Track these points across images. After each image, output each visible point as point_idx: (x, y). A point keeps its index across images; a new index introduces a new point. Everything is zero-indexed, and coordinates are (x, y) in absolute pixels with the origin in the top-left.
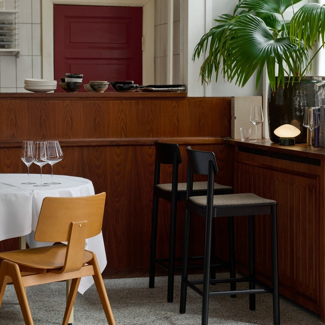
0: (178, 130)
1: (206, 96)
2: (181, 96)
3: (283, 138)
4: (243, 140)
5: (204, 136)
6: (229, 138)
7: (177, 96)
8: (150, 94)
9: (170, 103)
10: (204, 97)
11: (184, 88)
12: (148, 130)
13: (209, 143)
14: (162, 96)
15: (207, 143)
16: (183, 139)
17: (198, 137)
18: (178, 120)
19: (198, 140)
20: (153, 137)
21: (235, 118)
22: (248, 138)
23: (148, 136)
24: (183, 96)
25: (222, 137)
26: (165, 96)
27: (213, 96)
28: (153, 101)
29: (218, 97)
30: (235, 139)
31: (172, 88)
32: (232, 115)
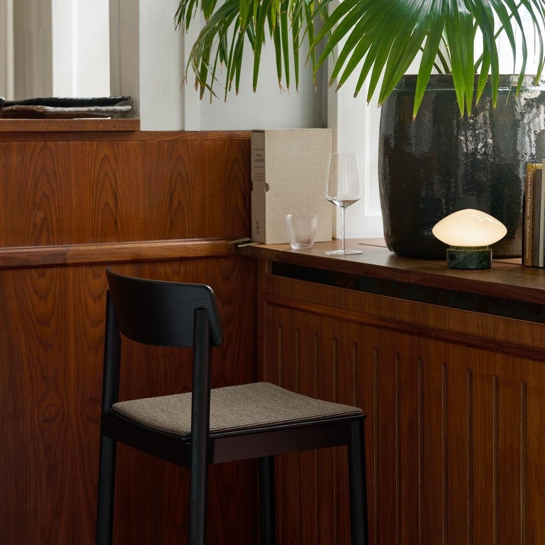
0: (116, 222)
1: (188, 128)
2: (123, 129)
3: (463, 248)
4: (295, 248)
5: (184, 236)
6: (247, 239)
7: (114, 130)
8: (40, 122)
9: (95, 147)
10: (182, 132)
11: (130, 107)
12: (35, 225)
13: (195, 256)
14: (74, 130)
15: (191, 256)
16: (129, 246)
17: (168, 239)
18: (116, 196)
19: (169, 248)
20: (49, 243)
21: (267, 187)
22: (308, 242)
23: (37, 243)
24: (129, 129)
25: (227, 239)
26: (83, 130)
27: (203, 129)
28: (49, 143)
29: (217, 132)
30: (267, 242)
31: (99, 108)
32: (253, 179)
